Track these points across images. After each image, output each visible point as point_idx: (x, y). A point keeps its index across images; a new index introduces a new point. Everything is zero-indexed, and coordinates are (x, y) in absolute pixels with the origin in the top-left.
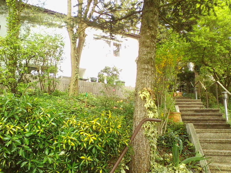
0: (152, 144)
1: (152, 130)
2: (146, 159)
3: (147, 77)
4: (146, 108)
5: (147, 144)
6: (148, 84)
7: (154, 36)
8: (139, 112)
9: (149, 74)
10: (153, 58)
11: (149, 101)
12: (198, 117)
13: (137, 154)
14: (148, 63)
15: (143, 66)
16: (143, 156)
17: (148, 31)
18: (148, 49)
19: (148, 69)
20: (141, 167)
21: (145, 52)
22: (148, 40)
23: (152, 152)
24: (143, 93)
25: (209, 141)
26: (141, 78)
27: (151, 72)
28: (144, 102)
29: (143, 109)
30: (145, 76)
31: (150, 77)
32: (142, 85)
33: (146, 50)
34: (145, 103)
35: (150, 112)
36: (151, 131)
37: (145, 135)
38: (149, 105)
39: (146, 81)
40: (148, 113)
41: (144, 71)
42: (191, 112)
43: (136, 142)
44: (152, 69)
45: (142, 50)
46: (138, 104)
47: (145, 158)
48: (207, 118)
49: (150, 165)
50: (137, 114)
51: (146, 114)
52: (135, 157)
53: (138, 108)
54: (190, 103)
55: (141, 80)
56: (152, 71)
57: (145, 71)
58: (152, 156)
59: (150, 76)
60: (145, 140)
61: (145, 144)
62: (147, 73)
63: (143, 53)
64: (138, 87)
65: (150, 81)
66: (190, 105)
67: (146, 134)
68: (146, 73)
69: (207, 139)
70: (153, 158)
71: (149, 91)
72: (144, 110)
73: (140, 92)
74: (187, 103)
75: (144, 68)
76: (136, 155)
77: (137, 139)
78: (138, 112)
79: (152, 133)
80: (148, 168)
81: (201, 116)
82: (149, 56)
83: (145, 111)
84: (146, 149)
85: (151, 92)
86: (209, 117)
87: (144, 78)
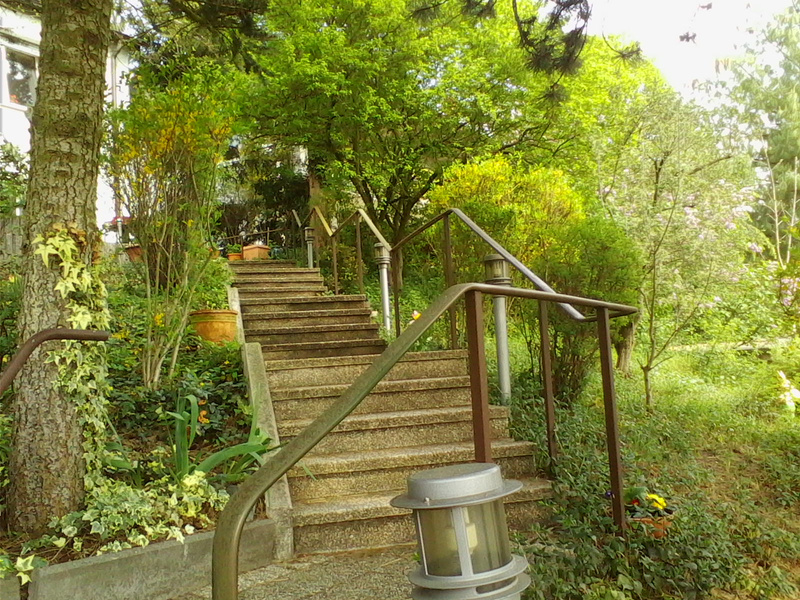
0: (87, 416)
1: (85, 372)
2: (66, 472)
3: (68, 184)
4: (64, 296)
5: (69, 418)
6: (71, 210)
7: (95, 36)
8: (36, 311)
9: (76, 173)
10: (89, 115)
11: (72, 270)
12: (298, 322)
13: (31, 455)
14: (71, 134)
15: (50, 144)
16: (56, 460)
17: (70, 13)
18: (72, 83)
19: (70, 156)
20: (49, 500)
21: (61, 94)
22: (70, 49)
23: (87, 445)
24: (50, 240)
25: (303, 394)
26: (43, 189)
27: (85, 166)
28: (56, 273)
29: (54, 299)
30: (60, 182)
31: (82, 185)
32: (49, 212)
33: (64, 84)
34: (60, 279)
35: (79, 309)
36: (82, 374)
37: (61, 389)
38: (74, 284)
39: (62, 200)
40: (71, 312)
41: (57, 162)
42: (278, 308)
43: (26, 417)
44: (87, 157)
45: (47, 84)
46: (34, 281)
47: (63, 468)
48: (324, 324)
49: (82, 489)
50: (29, 318)
51: (61, 317)
52: (26, 469)
53: (34, 296)
54: (284, 278)
55: (45, 195)
56: (88, 165)
57: (61, 164)
58: (89, 457)
59: (81, 181)
60: (59, 406)
61: (59, 421)
62: (68, 170)
63: (52, 94)
64: (34, 221)
65: (77, 200)
66: (283, 288)
67: (65, 386)
68: (63, 169)
69: (297, 389)
70: (93, 464)
71: (76, 237)
72: (56, 304)
73: (39, 238)
74: (277, 279)
75: (54, 152)
76: (27, 460)
77: (30, 406)
78: (34, 310)
79: (88, 380)
80: (77, 498)
81: (306, 321)
82: (75, 109)
83: (58, 304)
84: (64, 438)
85: (82, 239)
86: (333, 320)
87: (57, 186)
